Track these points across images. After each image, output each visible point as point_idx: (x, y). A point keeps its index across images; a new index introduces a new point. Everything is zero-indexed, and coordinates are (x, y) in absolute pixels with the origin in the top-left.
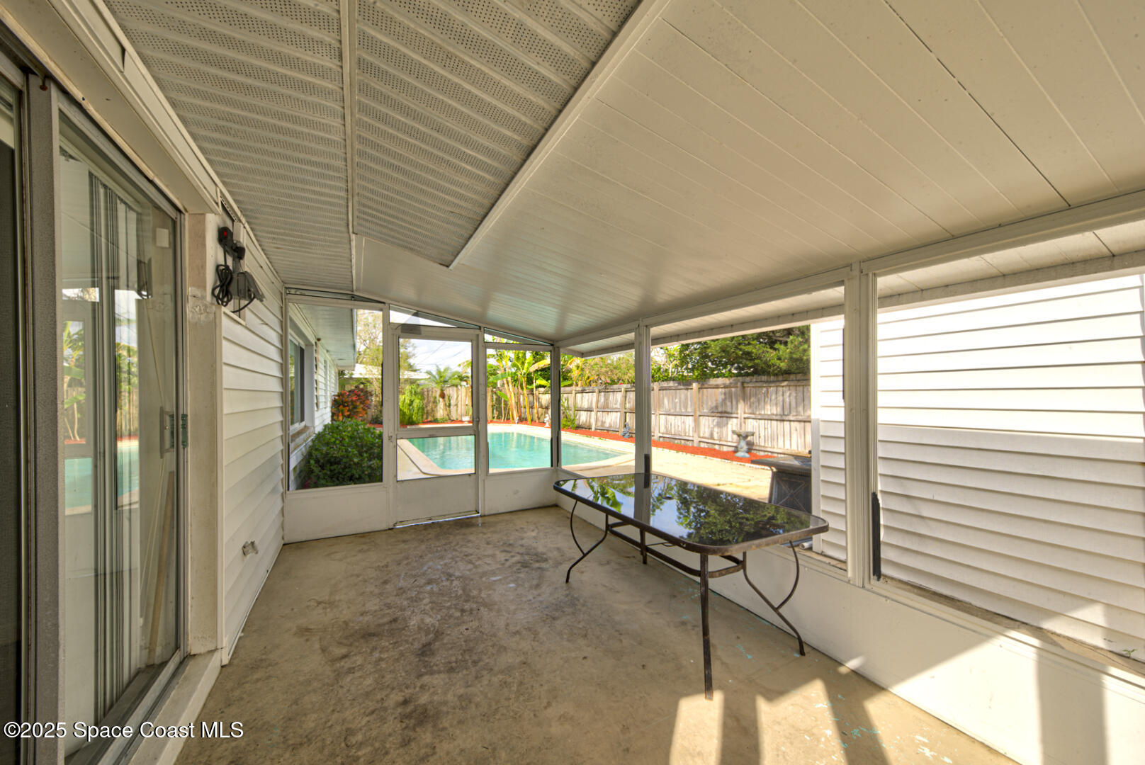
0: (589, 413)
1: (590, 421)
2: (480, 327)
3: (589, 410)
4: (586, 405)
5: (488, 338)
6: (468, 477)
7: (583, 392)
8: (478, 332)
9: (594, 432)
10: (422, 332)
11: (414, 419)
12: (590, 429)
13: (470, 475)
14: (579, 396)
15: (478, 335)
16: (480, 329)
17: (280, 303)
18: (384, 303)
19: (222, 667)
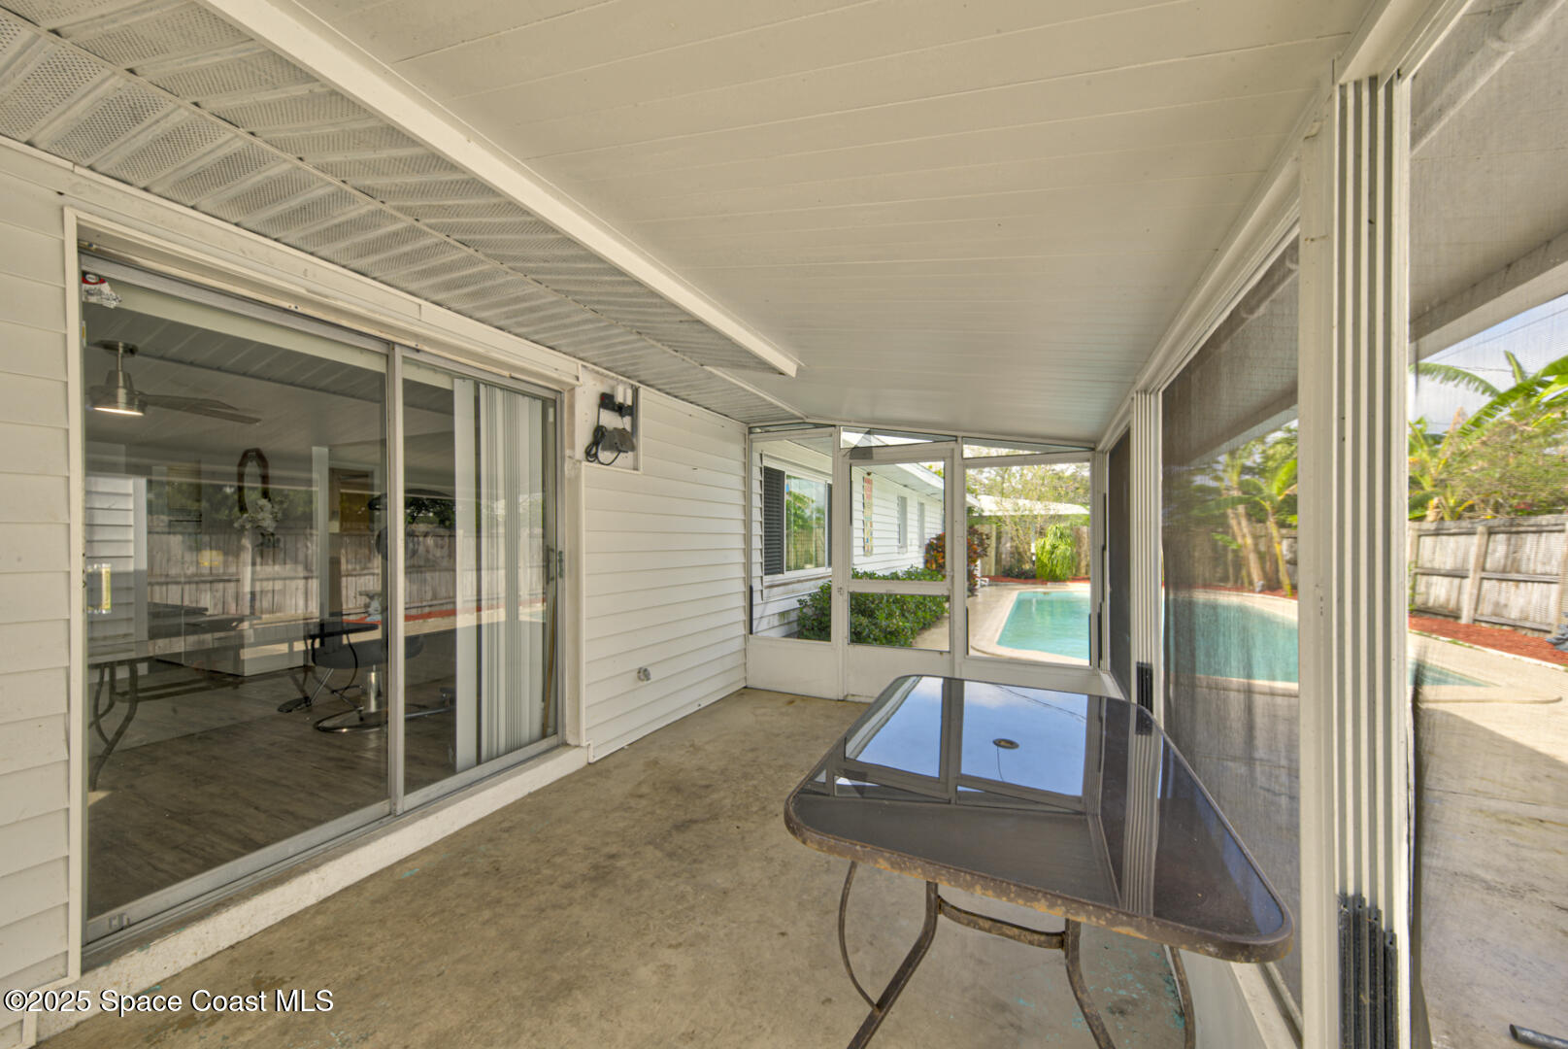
0: (1456, 581)
1: (1458, 601)
2: (956, 437)
3: (1458, 574)
4: (1449, 564)
5: (970, 451)
6: (938, 655)
7: (1437, 533)
8: (952, 445)
9: (1467, 626)
10: (874, 456)
11: (1058, 572)
12: (1457, 617)
13: (941, 652)
14: (1428, 541)
15: (953, 450)
16: (956, 440)
17: (743, 445)
18: (834, 426)
19: (589, 764)
